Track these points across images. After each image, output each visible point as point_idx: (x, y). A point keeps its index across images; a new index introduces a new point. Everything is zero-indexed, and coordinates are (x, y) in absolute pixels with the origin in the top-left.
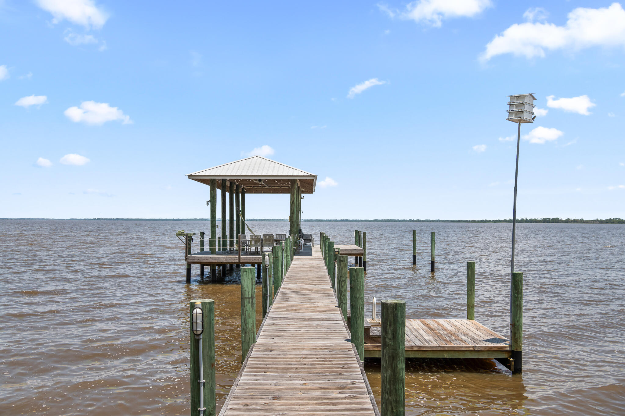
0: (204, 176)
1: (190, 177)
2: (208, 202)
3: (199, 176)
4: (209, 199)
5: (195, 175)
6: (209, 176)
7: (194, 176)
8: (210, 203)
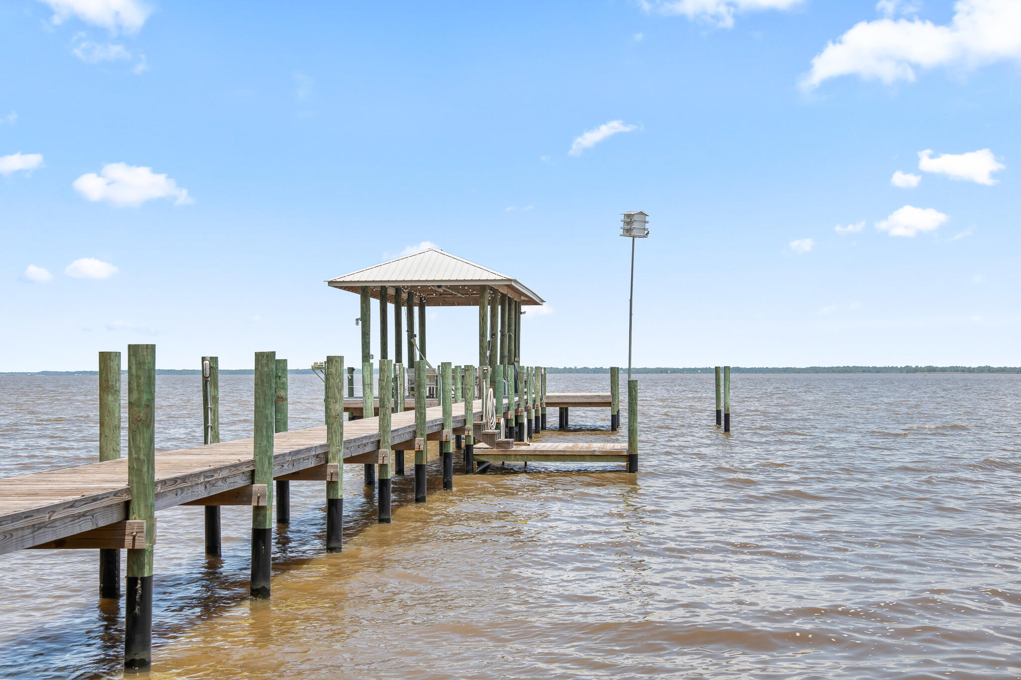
0: (351, 282)
1: (331, 283)
2: (357, 320)
3: (344, 282)
4: (359, 316)
5: (337, 280)
6: (358, 282)
7: (336, 282)
8: (360, 322)
